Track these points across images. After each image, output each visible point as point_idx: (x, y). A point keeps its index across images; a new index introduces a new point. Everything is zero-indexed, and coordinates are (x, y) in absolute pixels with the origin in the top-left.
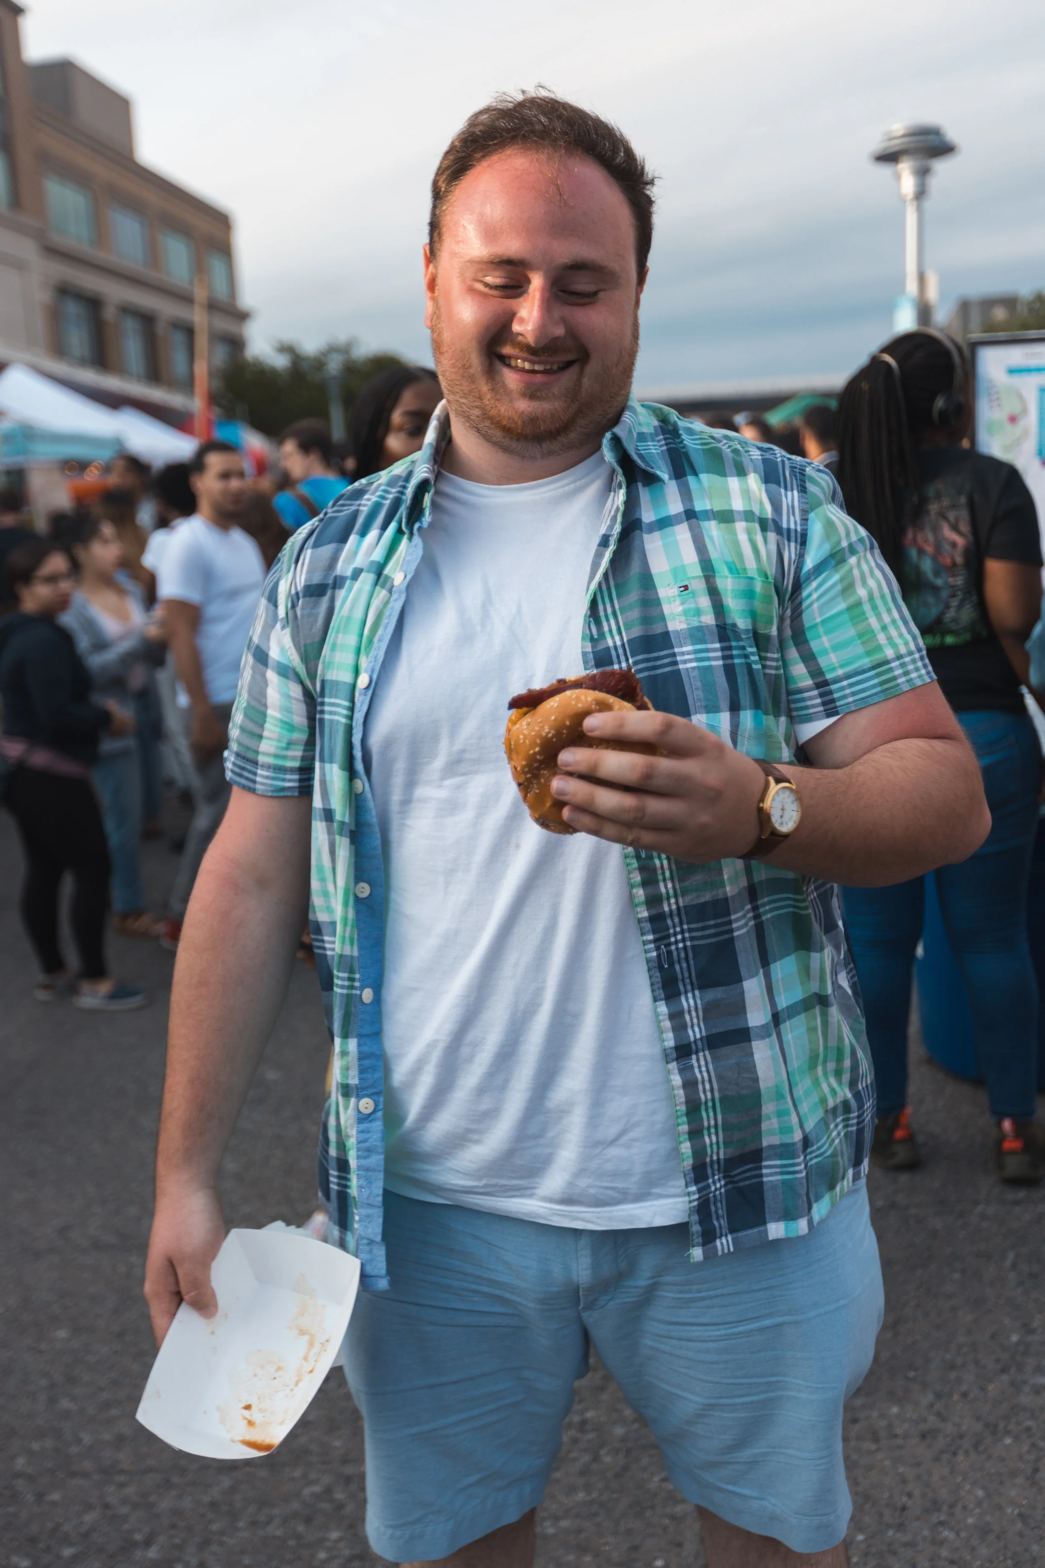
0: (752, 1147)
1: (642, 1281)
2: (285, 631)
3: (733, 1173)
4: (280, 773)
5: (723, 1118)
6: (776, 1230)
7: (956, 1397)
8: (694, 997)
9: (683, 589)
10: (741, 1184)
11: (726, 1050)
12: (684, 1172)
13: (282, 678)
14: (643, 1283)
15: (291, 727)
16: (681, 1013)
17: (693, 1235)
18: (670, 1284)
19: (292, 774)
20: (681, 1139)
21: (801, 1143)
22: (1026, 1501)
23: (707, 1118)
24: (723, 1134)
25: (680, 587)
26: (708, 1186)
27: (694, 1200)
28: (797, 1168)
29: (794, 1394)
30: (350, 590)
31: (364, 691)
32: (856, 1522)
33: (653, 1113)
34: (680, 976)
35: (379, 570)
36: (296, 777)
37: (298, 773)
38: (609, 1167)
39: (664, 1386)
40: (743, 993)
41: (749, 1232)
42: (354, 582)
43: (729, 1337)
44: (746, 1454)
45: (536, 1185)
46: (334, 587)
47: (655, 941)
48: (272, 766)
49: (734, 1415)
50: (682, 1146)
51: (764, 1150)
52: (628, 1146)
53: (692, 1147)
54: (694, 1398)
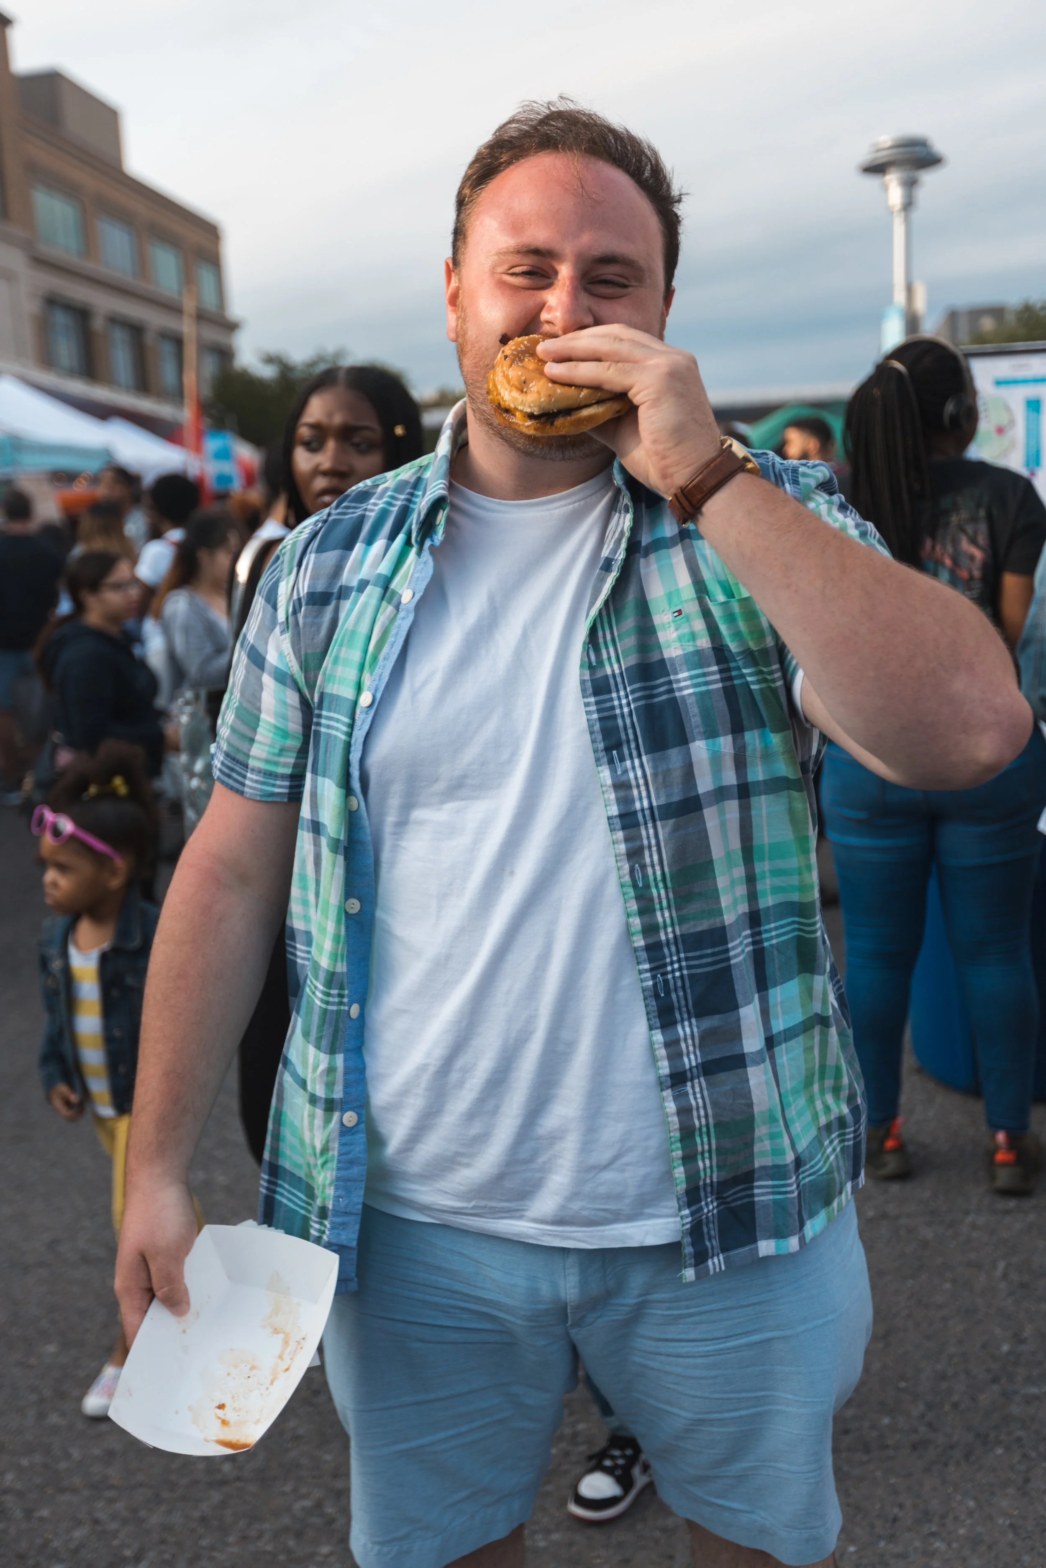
0: (744, 1169)
1: (630, 1299)
2: (284, 636)
3: (725, 1195)
4: (271, 779)
5: (717, 1143)
6: (766, 1247)
7: (947, 1407)
8: (691, 1026)
9: (676, 614)
10: (733, 1205)
11: (722, 1076)
12: (677, 1196)
13: (279, 684)
14: (631, 1301)
15: (285, 734)
16: (677, 1042)
17: (685, 1256)
18: (659, 1302)
19: (283, 781)
20: (675, 1164)
21: (794, 1164)
22: (1017, 1511)
23: (701, 1143)
24: (717, 1158)
25: (674, 613)
26: (701, 1209)
27: (687, 1223)
28: (789, 1189)
29: (782, 1408)
30: (355, 603)
31: (366, 710)
32: (846, 1534)
33: (647, 1138)
34: (676, 1005)
35: (386, 584)
36: (287, 783)
37: (289, 779)
38: (602, 1190)
39: (652, 1402)
40: (739, 1020)
41: (741, 1250)
42: (360, 594)
43: (719, 1352)
44: (736, 1468)
45: (526, 1208)
46: (339, 598)
47: (651, 970)
48: (263, 771)
49: (722, 1430)
50: (676, 1171)
51: (756, 1171)
52: (622, 1170)
53: (686, 1172)
54: (683, 1413)
